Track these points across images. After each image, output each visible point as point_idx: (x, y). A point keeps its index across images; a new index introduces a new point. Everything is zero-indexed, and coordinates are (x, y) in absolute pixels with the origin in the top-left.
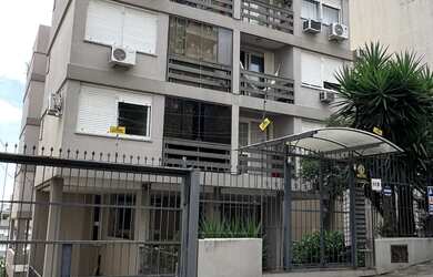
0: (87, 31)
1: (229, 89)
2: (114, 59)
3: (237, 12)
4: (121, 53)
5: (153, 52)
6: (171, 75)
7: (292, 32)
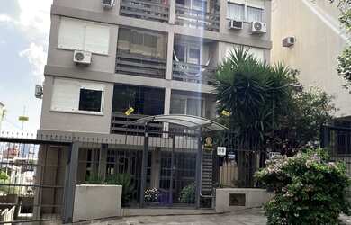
0: (59, 41)
1: (164, 77)
2: (75, 60)
3: (172, 18)
4: (80, 56)
5: (106, 54)
6: (119, 68)
7: (218, 31)
